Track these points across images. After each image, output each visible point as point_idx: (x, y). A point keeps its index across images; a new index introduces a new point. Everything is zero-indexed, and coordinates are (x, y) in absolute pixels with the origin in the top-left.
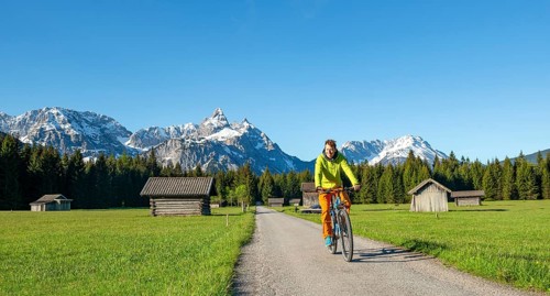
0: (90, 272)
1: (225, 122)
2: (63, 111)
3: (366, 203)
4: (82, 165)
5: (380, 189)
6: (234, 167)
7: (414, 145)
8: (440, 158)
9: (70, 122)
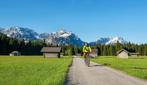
0: (26, 73)
1: (65, 32)
2: (19, 28)
3: (105, 55)
4: (24, 43)
5: (109, 52)
6: (67, 45)
7: (119, 39)
8: (126, 43)
9: (21, 31)
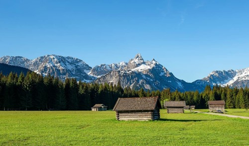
1: (142, 61)
2: (56, 57)
3: (230, 108)
5: (237, 101)
9: (60, 62)
